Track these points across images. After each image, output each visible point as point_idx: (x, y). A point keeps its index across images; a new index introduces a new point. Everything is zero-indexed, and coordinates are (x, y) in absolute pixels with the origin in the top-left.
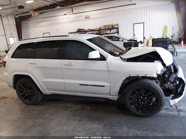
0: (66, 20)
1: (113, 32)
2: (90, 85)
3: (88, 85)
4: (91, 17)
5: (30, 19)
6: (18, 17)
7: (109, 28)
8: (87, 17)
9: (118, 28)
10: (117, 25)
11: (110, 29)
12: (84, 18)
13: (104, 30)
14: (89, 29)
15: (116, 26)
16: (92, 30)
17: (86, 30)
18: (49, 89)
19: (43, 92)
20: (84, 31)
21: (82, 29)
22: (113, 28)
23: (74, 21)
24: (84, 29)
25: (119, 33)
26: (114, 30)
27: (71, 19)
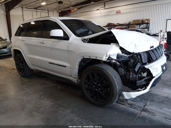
0: (99, 15)
1: (142, 27)
2: (56, 64)
3: (55, 64)
4: (122, 12)
5: (70, 14)
6: (60, 11)
7: (138, 23)
8: (118, 12)
9: (148, 23)
10: (148, 20)
11: (140, 24)
12: (115, 13)
13: (133, 25)
14: (118, 24)
15: (146, 21)
16: (120, 25)
17: (116, 24)
18: (33, 65)
19: (29, 66)
20: (113, 25)
21: (112, 24)
22: (143, 22)
23: (106, 16)
24: (113, 24)
25: (149, 28)
26: (144, 25)
27: (103, 14)
